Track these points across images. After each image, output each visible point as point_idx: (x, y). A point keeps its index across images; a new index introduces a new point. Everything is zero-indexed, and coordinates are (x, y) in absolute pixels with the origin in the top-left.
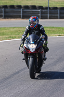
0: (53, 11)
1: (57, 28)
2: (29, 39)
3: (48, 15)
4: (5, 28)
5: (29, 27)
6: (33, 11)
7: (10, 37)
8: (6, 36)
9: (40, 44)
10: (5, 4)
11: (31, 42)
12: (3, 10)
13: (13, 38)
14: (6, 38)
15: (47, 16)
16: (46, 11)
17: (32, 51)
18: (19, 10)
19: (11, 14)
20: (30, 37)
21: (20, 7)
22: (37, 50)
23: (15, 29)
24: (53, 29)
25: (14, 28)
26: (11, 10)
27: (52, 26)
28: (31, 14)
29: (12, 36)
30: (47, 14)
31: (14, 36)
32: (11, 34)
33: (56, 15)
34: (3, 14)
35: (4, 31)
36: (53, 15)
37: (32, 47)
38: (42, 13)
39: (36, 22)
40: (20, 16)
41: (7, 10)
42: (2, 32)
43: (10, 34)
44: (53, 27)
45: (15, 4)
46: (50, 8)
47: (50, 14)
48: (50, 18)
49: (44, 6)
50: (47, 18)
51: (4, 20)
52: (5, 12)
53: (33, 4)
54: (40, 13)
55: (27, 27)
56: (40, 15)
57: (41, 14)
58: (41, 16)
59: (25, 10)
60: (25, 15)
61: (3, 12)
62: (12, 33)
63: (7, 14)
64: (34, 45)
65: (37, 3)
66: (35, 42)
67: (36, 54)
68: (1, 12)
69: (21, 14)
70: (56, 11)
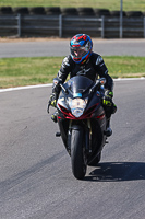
0: (132, 20)
1: (140, 59)
2: (70, 88)
3: (121, 29)
4: (23, 59)
5: (70, 60)
6: (87, 19)
7: (35, 79)
8: (26, 78)
9: (95, 98)
10: (23, 5)
11: (75, 95)
12: (18, 18)
13: (41, 81)
14: (26, 82)
15: (118, 32)
16: (115, 19)
17: (78, 116)
18: (55, 19)
19: (37, 27)
20: (72, 81)
21: (56, 11)
22: (87, 111)
23: (45, 61)
24: (132, 62)
25: (43, 58)
26: (37, 17)
27: (129, 55)
28: (81, 27)
29: (38, 76)
30: (118, 26)
31: (43, 76)
32: (37, 73)
33: (138, 30)
34: (18, 27)
35: (22, 65)
36: (132, 30)
37: (77, 105)
38: (107, 24)
39: (85, 49)
40: (58, 31)
41: (27, 18)
42: (16, 67)
43: (34, 72)
44: (132, 58)
45: (46, 5)
46: (124, 14)
47: (124, 26)
48: (125, 37)
49: (111, 10)
50: (118, 37)
51: (21, 40)
52: (23, 23)
53: (87, 6)
54: (102, 25)
55: (66, 60)
56: (101, 29)
57: (105, 27)
58: (105, 32)
59: (68, 19)
60: (68, 28)
61: (19, 22)
62: (38, 69)
63: (27, 27)
64: (81, 101)
65: (95, 3)
66: (83, 94)
67: (86, 121)
68: (15, 23)
69: (60, 28)
70: (138, 20)
